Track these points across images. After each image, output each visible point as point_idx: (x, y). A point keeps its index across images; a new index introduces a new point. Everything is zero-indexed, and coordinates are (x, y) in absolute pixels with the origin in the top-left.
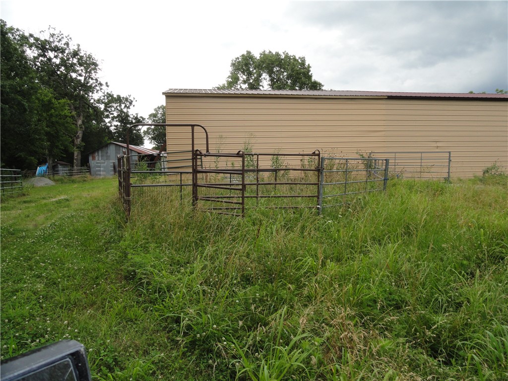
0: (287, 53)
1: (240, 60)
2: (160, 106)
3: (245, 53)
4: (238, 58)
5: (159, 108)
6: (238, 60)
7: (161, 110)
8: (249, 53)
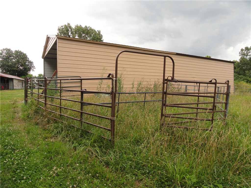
0: (91, 27)
1: (63, 27)
2: (5, 48)
3: (67, 24)
4: (62, 26)
5: (4, 49)
6: (62, 27)
7: (5, 51)
8: (69, 24)
